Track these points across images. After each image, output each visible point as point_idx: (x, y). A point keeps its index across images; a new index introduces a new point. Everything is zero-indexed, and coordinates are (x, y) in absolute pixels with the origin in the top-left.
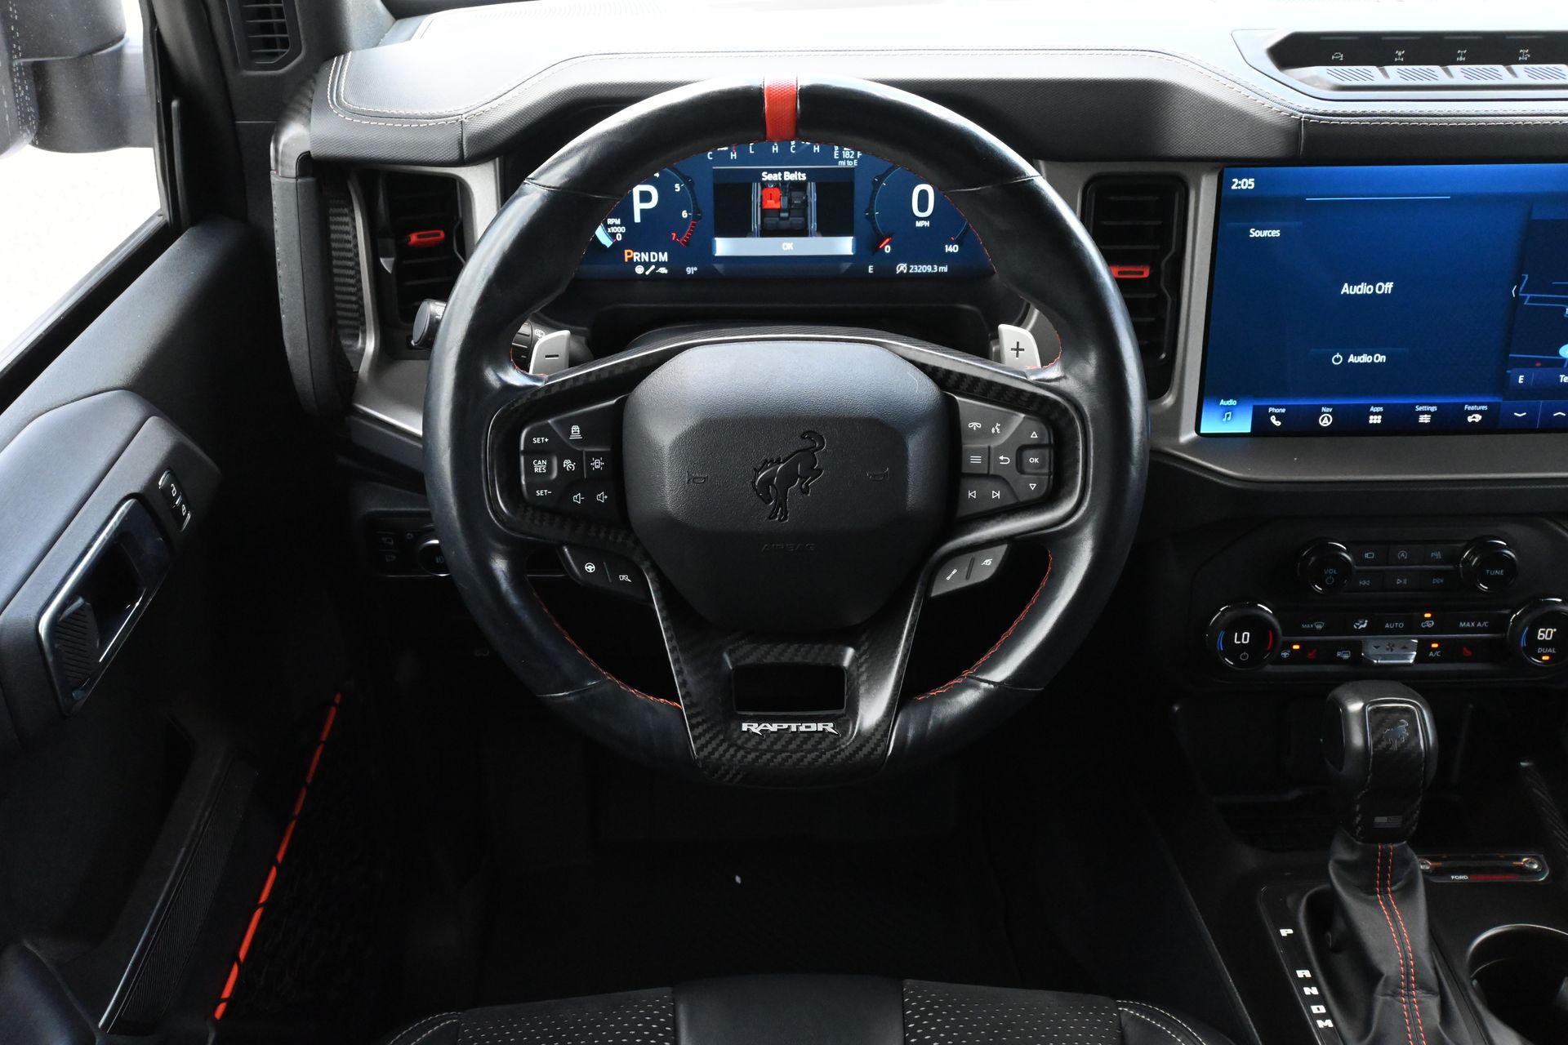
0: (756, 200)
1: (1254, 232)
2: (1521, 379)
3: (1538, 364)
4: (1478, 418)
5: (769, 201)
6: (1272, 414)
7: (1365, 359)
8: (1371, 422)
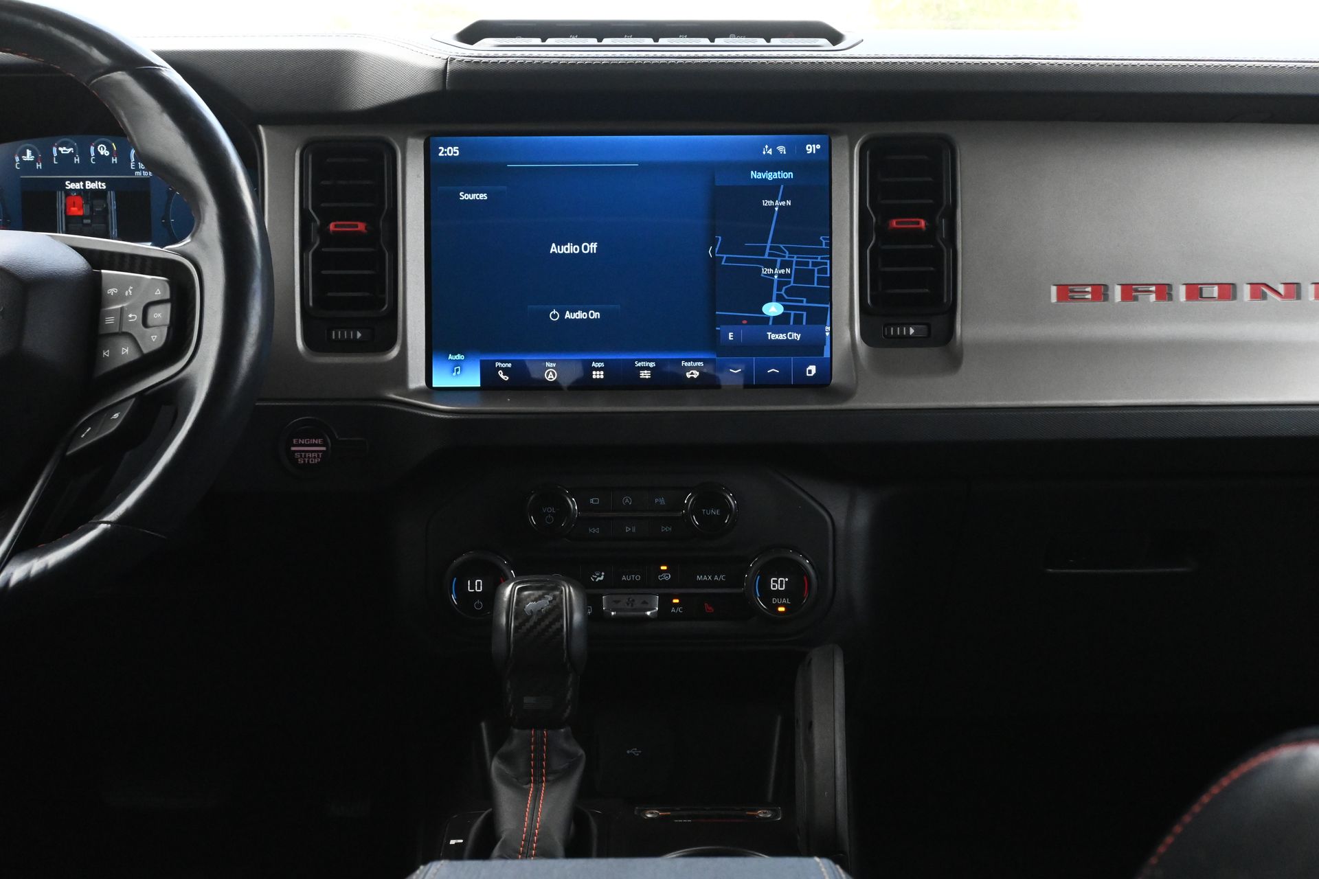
0: (60, 207)
1: (464, 195)
2: (730, 336)
3: (745, 322)
4: (696, 374)
5: (73, 209)
6: (499, 368)
7: (580, 315)
8: (594, 377)
